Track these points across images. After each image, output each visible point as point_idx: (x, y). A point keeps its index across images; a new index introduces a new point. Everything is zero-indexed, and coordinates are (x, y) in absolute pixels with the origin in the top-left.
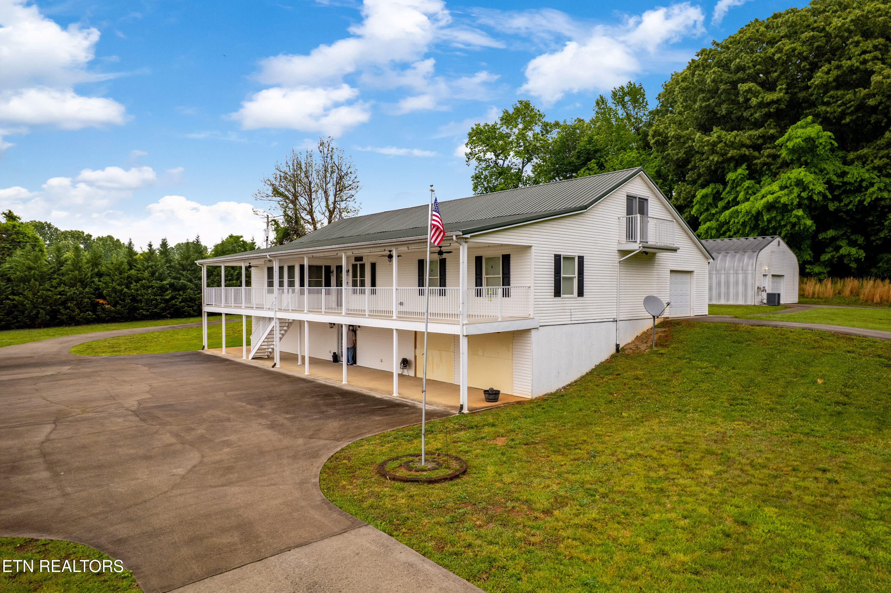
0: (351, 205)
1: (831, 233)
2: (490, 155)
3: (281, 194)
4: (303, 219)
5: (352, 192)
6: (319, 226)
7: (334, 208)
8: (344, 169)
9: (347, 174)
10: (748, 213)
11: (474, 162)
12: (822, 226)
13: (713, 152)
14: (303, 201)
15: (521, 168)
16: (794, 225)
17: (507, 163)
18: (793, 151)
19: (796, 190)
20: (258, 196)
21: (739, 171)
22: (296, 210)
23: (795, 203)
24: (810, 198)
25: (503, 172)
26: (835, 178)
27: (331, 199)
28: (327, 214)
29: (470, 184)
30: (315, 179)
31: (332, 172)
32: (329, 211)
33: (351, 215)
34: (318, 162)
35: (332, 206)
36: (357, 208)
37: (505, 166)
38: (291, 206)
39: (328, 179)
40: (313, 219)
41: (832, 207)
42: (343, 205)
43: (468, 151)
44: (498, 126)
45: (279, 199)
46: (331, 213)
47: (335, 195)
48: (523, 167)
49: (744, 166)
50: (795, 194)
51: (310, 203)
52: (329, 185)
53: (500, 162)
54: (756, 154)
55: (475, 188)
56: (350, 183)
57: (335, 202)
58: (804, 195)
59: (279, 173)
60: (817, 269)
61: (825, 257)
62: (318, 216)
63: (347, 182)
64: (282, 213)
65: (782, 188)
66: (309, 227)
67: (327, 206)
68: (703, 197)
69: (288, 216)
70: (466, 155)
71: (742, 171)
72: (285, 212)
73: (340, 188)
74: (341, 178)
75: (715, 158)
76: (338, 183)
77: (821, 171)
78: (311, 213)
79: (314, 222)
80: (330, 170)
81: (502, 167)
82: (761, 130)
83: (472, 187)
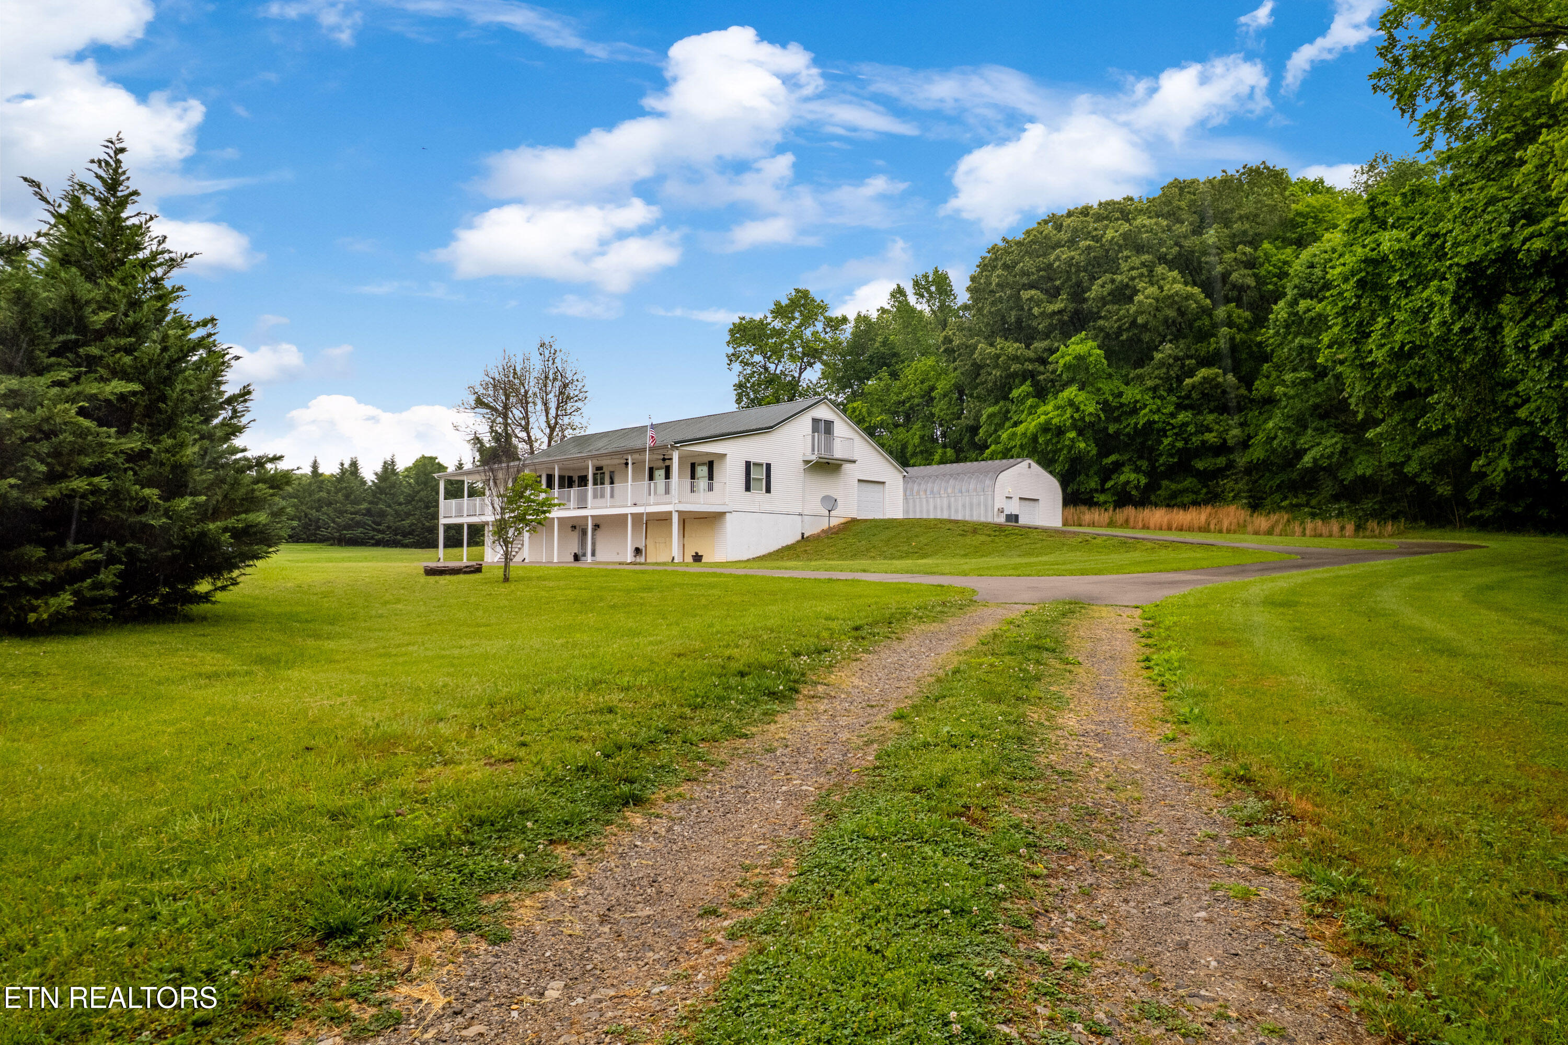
0: (576, 419)
1: (1113, 458)
2: (758, 358)
3: (487, 406)
4: (517, 437)
5: (579, 404)
6: (536, 445)
7: (556, 423)
8: (569, 376)
9: (572, 382)
10: (1024, 434)
11: (737, 367)
12: (1104, 451)
13: (996, 366)
14: (517, 413)
15: (796, 375)
16: (1071, 448)
17: (780, 368)
18: (1067, 367)
19: (1069, 411)
20: (461, 406)
21: (1023, 387)
22: (506, 425)
23: (1068, 424)
24: (1082, 419)
25: (772, 380)
26: (1111, 398)
27: (553, 412)
28: (548, 431)
29: (733, 396)
30: (533, 387)
31: (555, 379)
32: (549, 427)
33: (577, 433)
34: (537, 365)
35: (553, 422)
36: (585, 424)
37: (778, 372)
38: (500, 420)
39: (549, 389)
40: (529, 437)
41: (1112, 429)
42: (566, 420)
43: (731, 351)
44: (769, 320)
45: (485, 411)
46: (552, 429)
47: (557, 409)
48: (800, 374)
49: (1028, 383)
50: (1068, 415)
51: (526, 418)
52: (551, 396)
53: (772, 367)
54: (1042, 368)
55: (739, 401)
56: (577, 393)
57: (557, 415)
58: (1076, 416)
59: (487, 379)
60: (1102, 498)
61: (1109, 484)
62: (535, 433)
63: (571, 391)
64: (487, 429)
65: (1057, 408)
66: (522, 447)
67: (548, 422)
68: (989, 416)
69: (496, 432)
70: (728, 356)
71: (1026, 387)
72: (491, 427)
73: (564, 398)
74: (565, 386)
75: (997, 373)
76: (561, 393)
77: (1099, 390)
78: (526, 429)
79: (530, 441)
80: (551, 377)
81: (775, 374)
82: (1046, 343)
83: (734, 398)
